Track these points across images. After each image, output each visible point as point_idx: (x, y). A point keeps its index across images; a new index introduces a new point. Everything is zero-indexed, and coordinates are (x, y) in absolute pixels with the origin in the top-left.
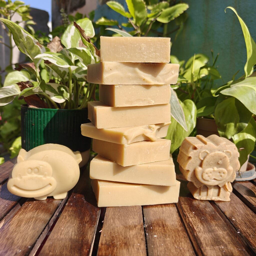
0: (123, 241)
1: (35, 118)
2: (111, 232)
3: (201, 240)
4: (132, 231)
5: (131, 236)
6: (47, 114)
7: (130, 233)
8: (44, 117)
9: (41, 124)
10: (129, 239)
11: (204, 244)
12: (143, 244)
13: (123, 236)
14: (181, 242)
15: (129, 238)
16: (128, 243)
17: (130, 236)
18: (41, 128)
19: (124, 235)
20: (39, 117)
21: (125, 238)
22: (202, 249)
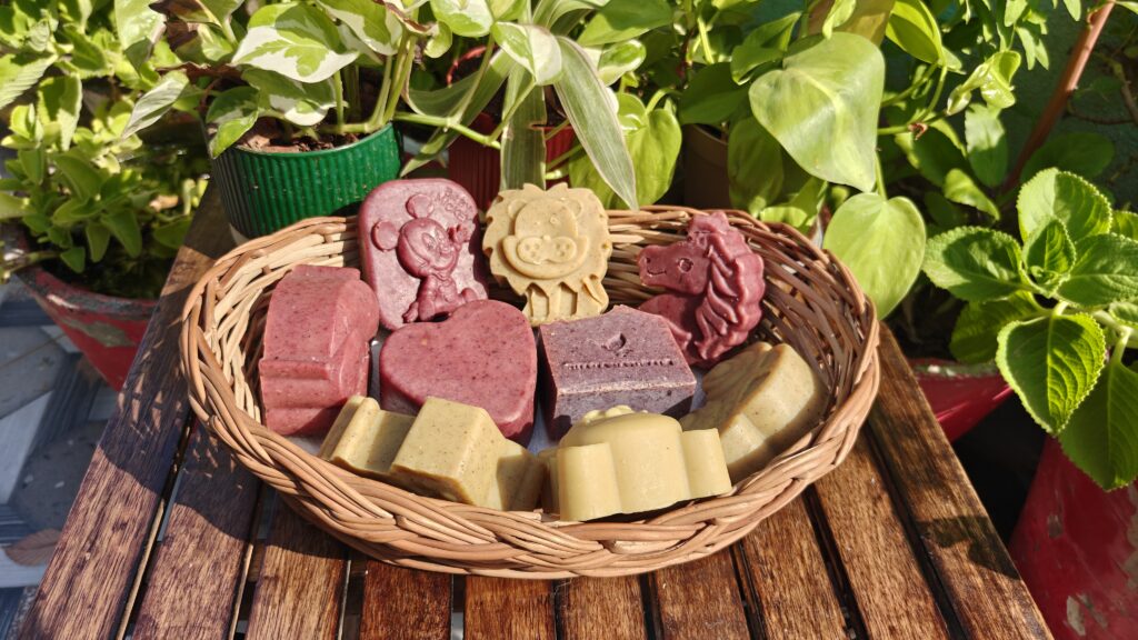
1: (255, 174)
6: (289, 166)
8: (281, 173)
9: (275, 187)
18: (277, 197)
20: (267, 172)
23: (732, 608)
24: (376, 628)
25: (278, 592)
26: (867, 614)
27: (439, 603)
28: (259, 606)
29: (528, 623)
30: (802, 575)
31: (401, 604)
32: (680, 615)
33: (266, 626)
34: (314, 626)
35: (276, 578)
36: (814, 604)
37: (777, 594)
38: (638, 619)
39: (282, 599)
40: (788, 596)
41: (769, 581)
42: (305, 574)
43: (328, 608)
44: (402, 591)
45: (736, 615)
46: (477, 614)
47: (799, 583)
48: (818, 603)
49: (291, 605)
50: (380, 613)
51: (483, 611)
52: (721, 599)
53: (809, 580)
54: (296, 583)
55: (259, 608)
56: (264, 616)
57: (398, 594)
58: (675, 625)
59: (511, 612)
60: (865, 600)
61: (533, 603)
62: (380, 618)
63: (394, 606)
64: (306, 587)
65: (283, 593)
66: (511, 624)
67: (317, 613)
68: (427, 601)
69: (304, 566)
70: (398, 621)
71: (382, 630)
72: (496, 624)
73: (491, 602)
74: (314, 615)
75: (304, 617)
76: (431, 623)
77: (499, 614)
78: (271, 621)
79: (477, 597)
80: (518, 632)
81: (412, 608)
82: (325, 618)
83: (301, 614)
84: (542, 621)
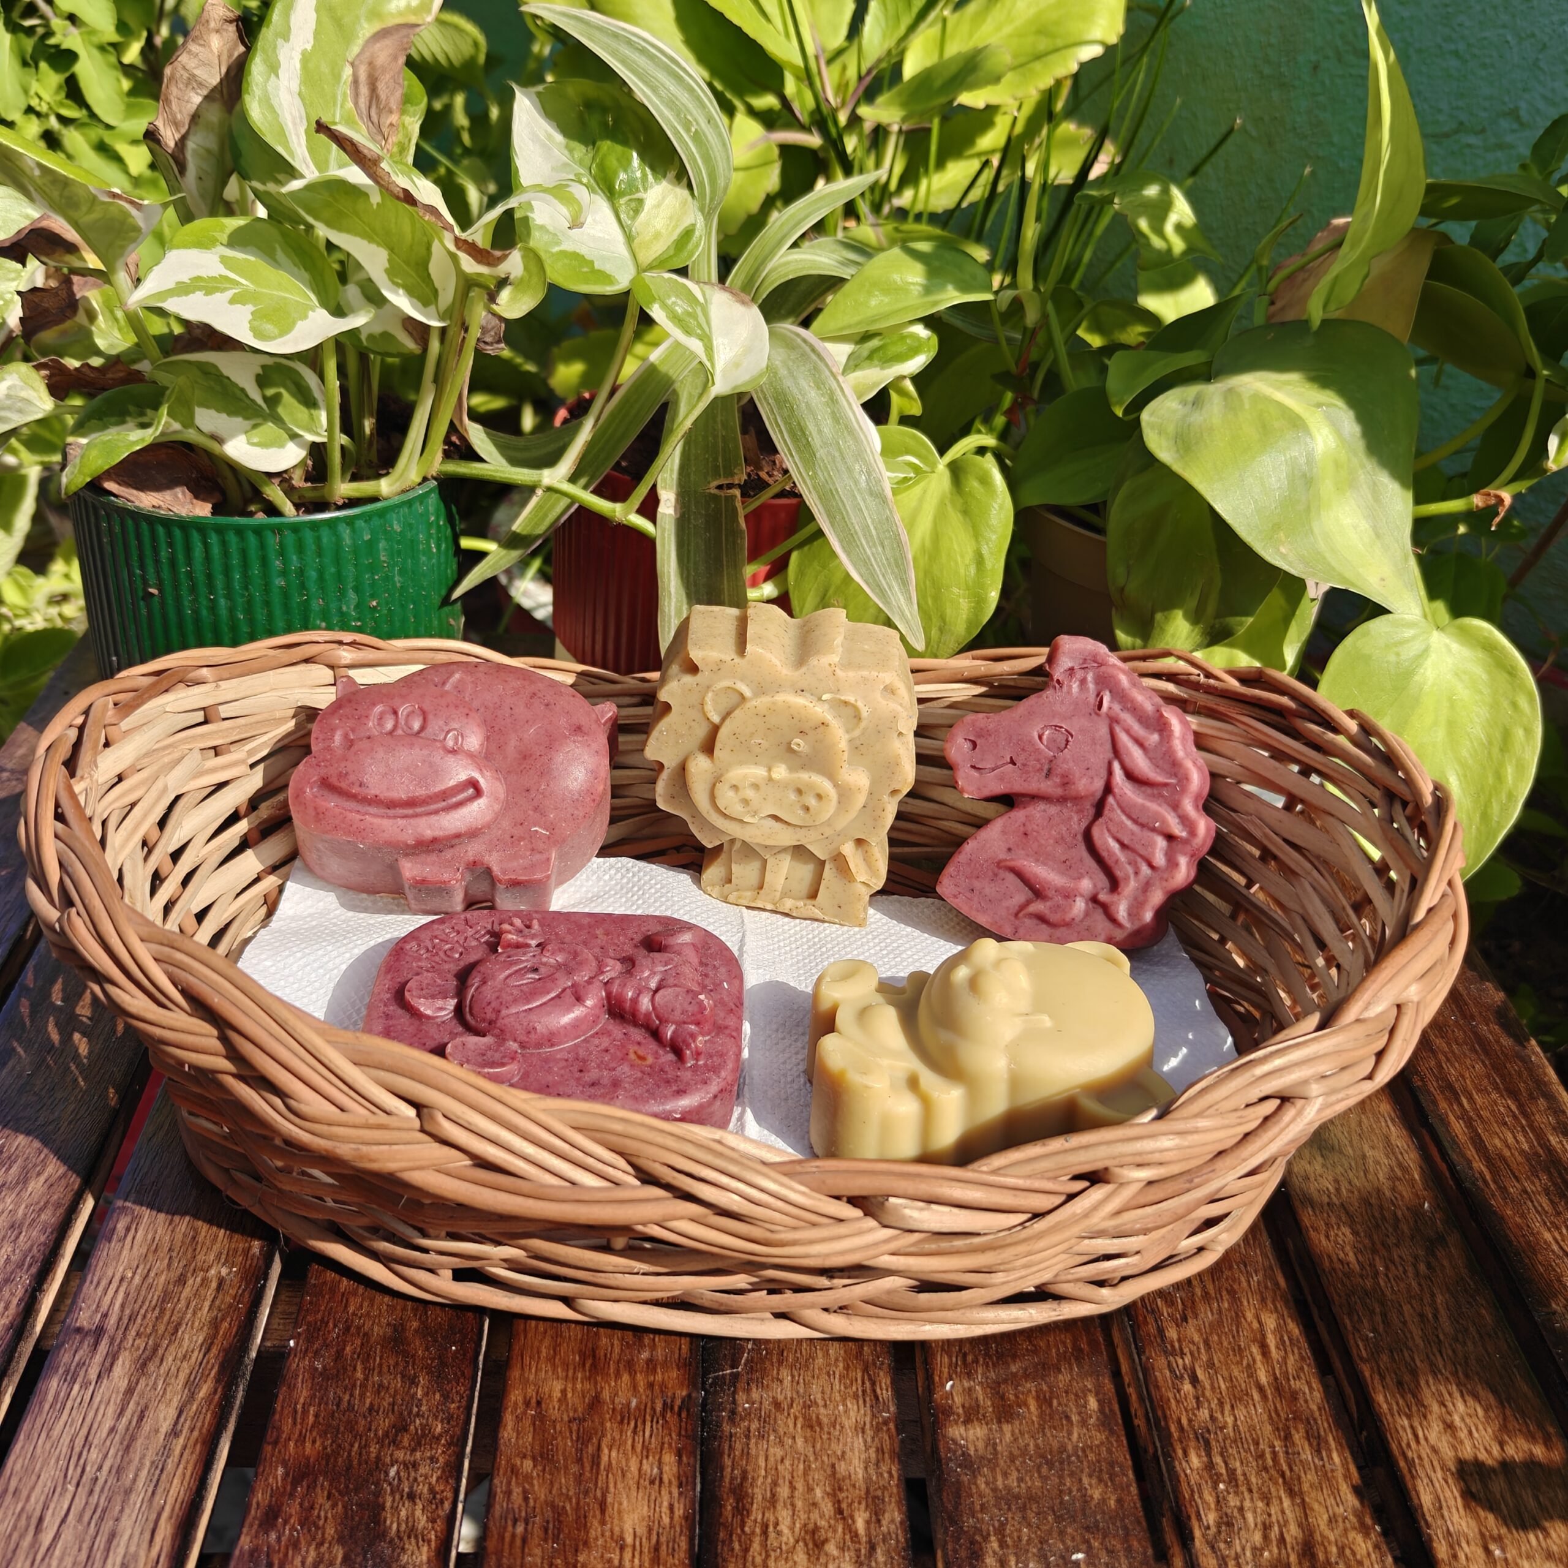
1: (157, 561)
9: (193, 589)
18: (196, 612)
23: (1099, 1437)
24: (301, 1439)
25: (98, 1358)
26: (1411, 1464)
27: (446, 1397)
28: (54, 1383)
29: (639, 1447)
30: (1263, 1378)
31: (362, 1396)
32: (980, 1445)
33: (62, 1422)
34: (165, 1427)
35: (99, 1332)
36: (1287, 1438)
37: (1204, 1414)
38: (886, 1448)
39: (106, 1370)
40: (1230, 1420)
41: (1187, 1387)
42: (161, 1328)
43: (203, 1393)
44: (368, 1371)
45: (1109, 1451)
46: (527, 1423)
47: (1256, 1396)
48: (1298, 1437)
49: (123, 1385)
50: (312, 1410)
51: (541, 1418)
52: (1075, 1418)
53: (1278, 1389)
54: (141, 1343)
55: (52, 1385)
56: (61, 1403)
57: (359, 1375)
58: (967, 1462)
59: (602, 1424)
60: (1407, 1436)
61: (653, 1409)
62: (311, 1419)
63: (347, 1397)
64: (160, 1352)
65: (109, 1361)
66: (599, 1448)
67: (175, 1402)
68: (420, 1393)
69: (162, 1311)
70: (351, 1426)
71: (314, 1442)
72: (566, 1444)
73: (559, 1400)
74: (168, 1405)
75: (147, 1407)
76: (424, 1435)
77: (575, 1427)
78: (74, 1412)
79: (531, 1391)
80: (614, 1462)
81: (385, 1404)
82: (192, 1414)
83: (143, 1402)
84: (670, 1444)
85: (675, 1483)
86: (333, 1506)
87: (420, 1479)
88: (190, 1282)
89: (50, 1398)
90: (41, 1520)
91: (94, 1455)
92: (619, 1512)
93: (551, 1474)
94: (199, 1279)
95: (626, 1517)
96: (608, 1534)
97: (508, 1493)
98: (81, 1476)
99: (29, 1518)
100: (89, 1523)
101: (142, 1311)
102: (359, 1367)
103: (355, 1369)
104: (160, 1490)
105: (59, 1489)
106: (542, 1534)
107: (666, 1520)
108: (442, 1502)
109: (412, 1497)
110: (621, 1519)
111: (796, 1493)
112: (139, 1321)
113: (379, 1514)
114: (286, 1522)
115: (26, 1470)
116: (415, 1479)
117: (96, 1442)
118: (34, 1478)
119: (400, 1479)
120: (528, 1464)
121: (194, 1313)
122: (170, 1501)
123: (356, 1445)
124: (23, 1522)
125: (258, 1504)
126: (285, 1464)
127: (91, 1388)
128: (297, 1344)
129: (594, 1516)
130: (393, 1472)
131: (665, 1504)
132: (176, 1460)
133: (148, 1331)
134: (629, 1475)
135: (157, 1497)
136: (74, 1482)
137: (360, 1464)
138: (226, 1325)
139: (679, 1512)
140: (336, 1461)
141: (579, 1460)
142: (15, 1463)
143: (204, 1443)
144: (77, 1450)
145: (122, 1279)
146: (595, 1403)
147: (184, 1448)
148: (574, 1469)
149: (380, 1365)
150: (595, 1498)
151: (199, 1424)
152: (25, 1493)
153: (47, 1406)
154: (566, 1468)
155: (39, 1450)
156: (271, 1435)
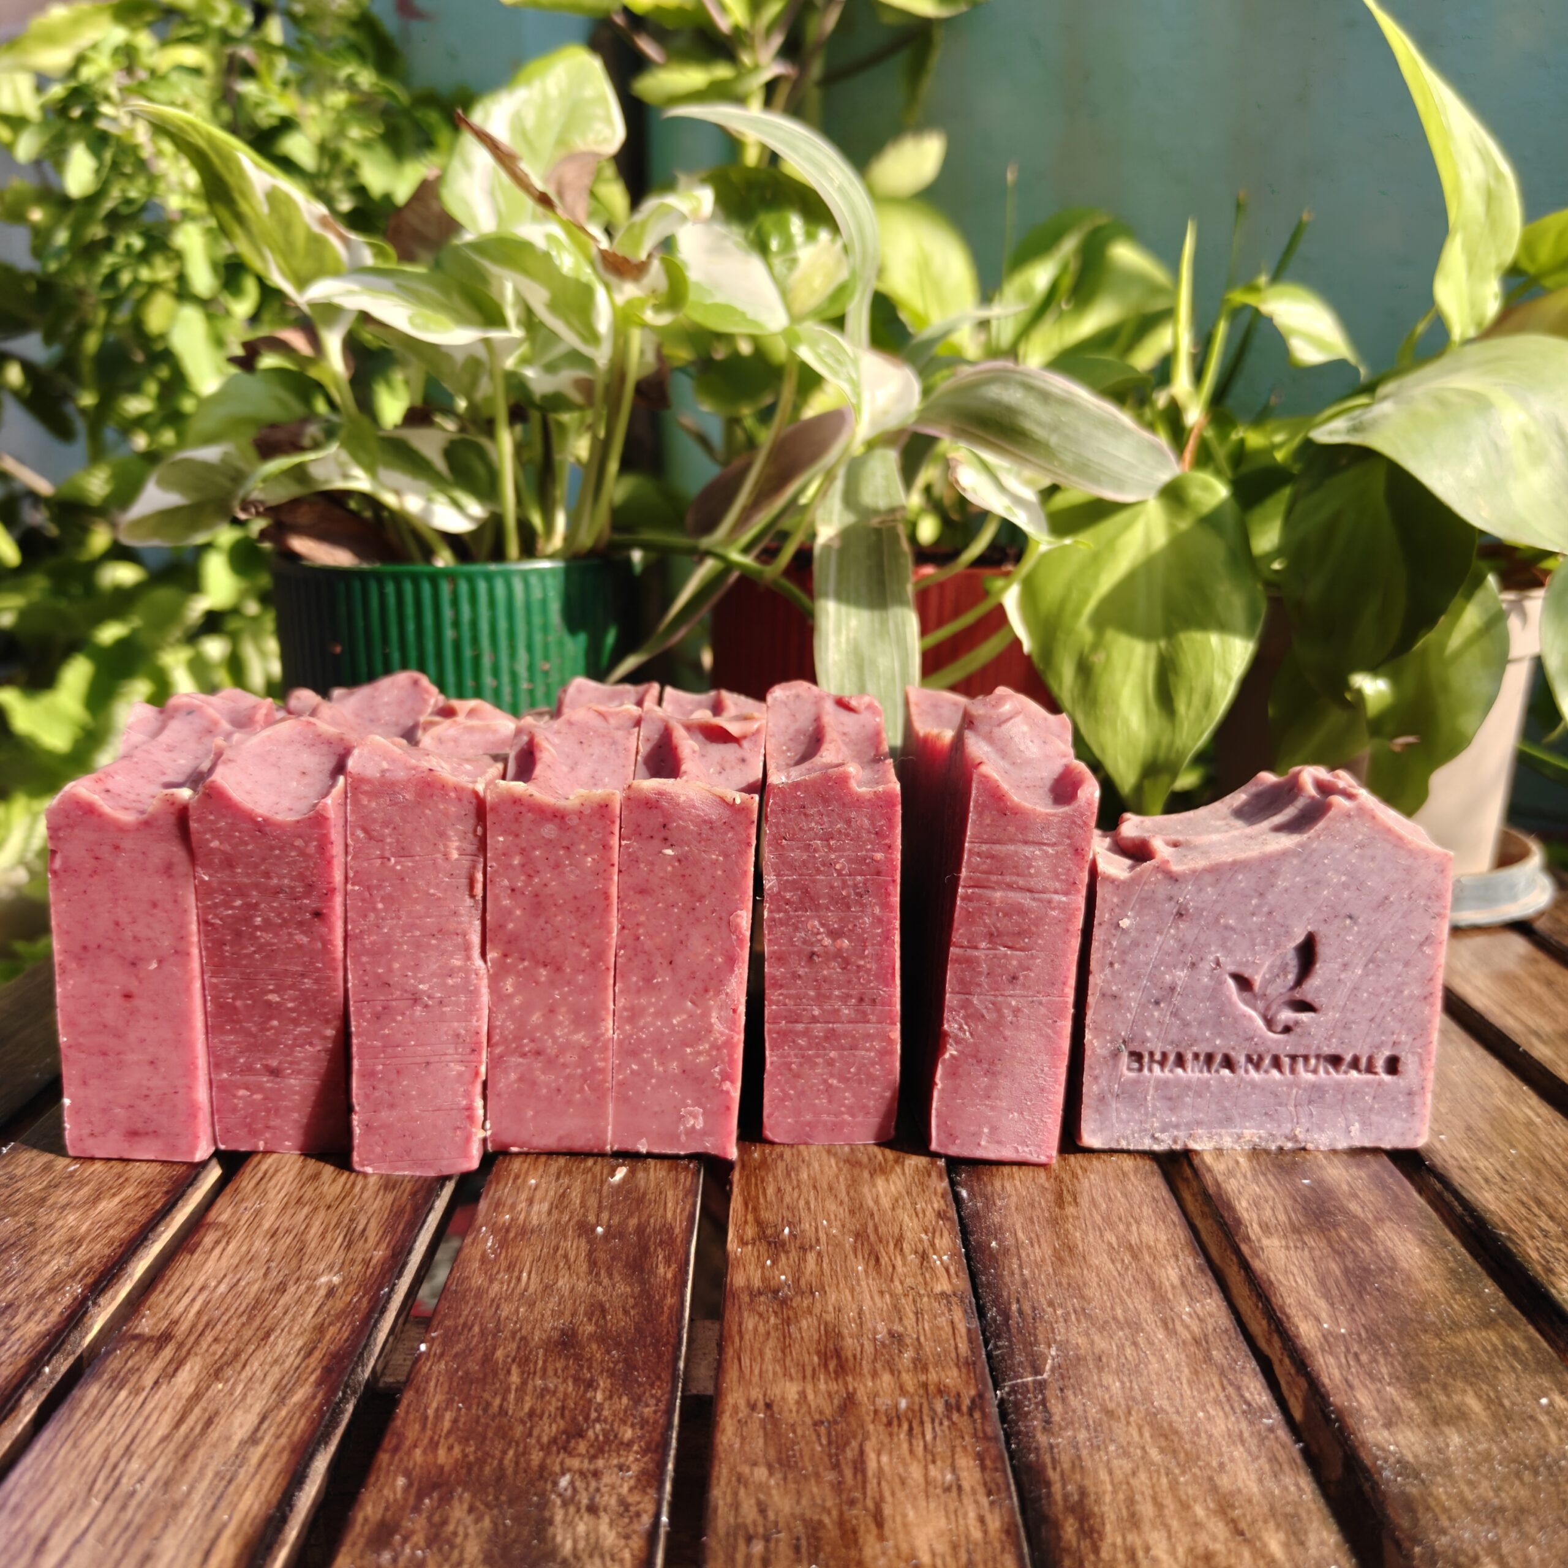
0: (843, 1226)
2: (779, 1190)
3: (1238, 1207)
4: (887, 1180)
5: (886, 1203)
6: (399, 593)
7: (874, 1185)
8: (383, 611)
10: (872, 1215)
11: (1255, 1226)
12: (946, 1233)
13: (841, 1203)
14: (1138, 1223)
15: (875, 1209)
16: (870, 1230)
17: (877, 1201)
19: (846, 1199)
20: (359, 612)
21: (852, 1212)
22: (1244, 1248)
24: (434, 1445)
25: (158, 1364)
27: (637, 1400)
29: (919, 1450)
31: (519, 1400)
33: (96, 1431)
34: (240, 1433)
35: (165, 1338)
39: (167, 1376)
42: (248, 1333)
43: (297, 1397)
44: (527, 1375)
46: (754, 1426)
49: (188, 1390)
50: (448, 1416)
51: (773, 1421)
54: (218, 1349)
55: (91, 1392)
56: (97, 1411)
57: (515, 1378)
58: (1409, 1471)
59: (861, 1427)
61: (932, 1409)
62: (447, 1424)
63: (497, 1402)
64: (244, 1357)
65: (174, 1366)
66: (862, 1452)
67: (258, 1408)
68: (599, 1397)
69: (251, 1318)
70: (503, 1433)
71: (450, 1448)
72: (813, 1450)
73: (798, 1402)
74: (247, 1411)
75: (217, 1413)
76: (607, 1440)
77: (823, 1430)
78: (115, 1420)
79: (755, 1394)
80: (887, 1468)
81: (552, 1409)
82: (279, 1419)
83: (211, 1408)
84: (964, 1448)
85: (981, 1491)
86: (478, 1520)
87: (604, 1490)
88: (292, 1289)
89: (86, 1404)
90: (44, 1541)
91: (135, 1465)
92: (905, 1525)
93: (797, 1482)
94: (303, 1288)
95: (915, 1531)
96: (892, 1552)
97: (736, 1506)
98: (113, 1489)
99: (28, 1538)
100: (115, 1543)
101: (225, 1318)
102: (515, 1370)
103: (509, 1372)
104: (224, 1504)
105: (79, 1504)
106: (791, 1554)
107: (977, 1534)
108: (638, 1515)
109: (593, 1509)
110: (908, 1533)
111: (1166, 1512)
112: (219, 1326)
113: (545, 1530)
114: (405, 1539)
115: (35, 1484)
116: (598, 1490)
117: (141, 1451)
118: (45, 1491)
119: (575, 1490)
120: (761, 1473)
121: (293, 1319)
122: (238, 1516)
123: (511, 1453)
124: (20, 1541)
125: (366, 1520)
126: (407, 1474)
127: (144, 1394)
128: (429, 1349)
129: (868, 1531)
130: (564, 1482)
131: (972, 1515)
132: (252, 1470)
133: (230, 1336)
134: (910, 1482)
135: (218, 1512)
136: (102, 1496)
137: (516, 1473)
138: (333, 1330)
139: (995, 1523)
140: (481, 1469)
141: (836, 1466)
142: (21, 1476)
143: (293, 1451)
144: (113, 1459)
145: (202, 1289)
146: (849, 1403)
147: (265, 1456)
148: (830, 1476)
149: (544, 1370)
150: (866, 1509)
151: (288, 1431)
152: (29, 1508)
153: (79, 1414)
154: (817, 1475)
155: (59, 1460)
156: (389, 1442)
